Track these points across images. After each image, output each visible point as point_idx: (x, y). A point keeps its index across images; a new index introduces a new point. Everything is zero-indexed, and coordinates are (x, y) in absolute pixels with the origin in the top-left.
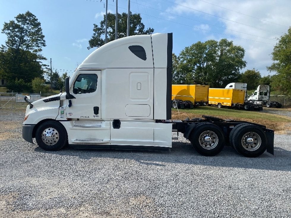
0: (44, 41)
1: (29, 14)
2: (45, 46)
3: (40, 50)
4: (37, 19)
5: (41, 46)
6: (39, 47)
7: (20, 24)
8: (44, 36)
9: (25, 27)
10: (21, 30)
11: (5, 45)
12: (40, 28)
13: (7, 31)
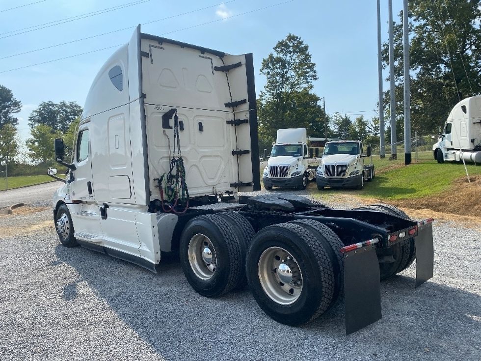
0: (315, 72)
1: (291, 38)
2: (315, 79)
3: (311, 87)
4: (303, 42)
5: (310, 81)
6: (308, 82)
7: (281, 55)
8: (314, 65)
9: (288, 58)
10: (283, 63)
11: (264, 91)
12: (308, 55)
13: (266, 71)
